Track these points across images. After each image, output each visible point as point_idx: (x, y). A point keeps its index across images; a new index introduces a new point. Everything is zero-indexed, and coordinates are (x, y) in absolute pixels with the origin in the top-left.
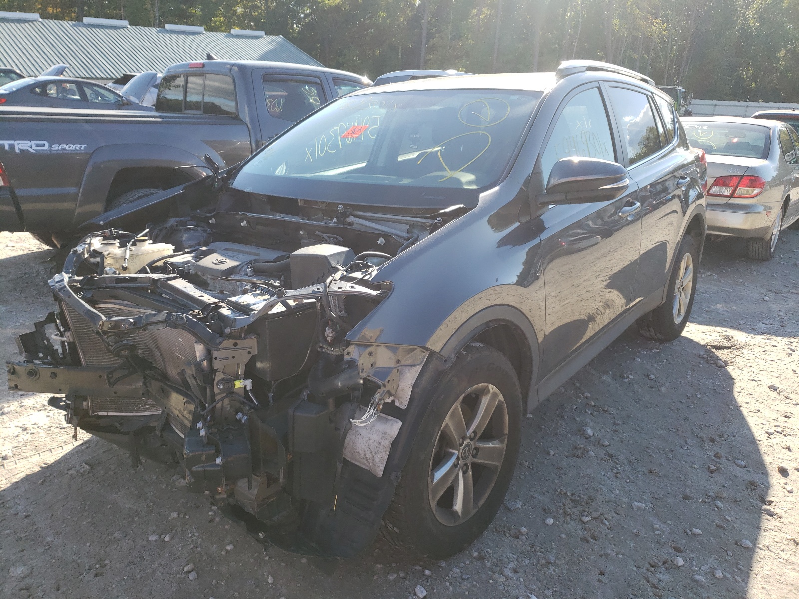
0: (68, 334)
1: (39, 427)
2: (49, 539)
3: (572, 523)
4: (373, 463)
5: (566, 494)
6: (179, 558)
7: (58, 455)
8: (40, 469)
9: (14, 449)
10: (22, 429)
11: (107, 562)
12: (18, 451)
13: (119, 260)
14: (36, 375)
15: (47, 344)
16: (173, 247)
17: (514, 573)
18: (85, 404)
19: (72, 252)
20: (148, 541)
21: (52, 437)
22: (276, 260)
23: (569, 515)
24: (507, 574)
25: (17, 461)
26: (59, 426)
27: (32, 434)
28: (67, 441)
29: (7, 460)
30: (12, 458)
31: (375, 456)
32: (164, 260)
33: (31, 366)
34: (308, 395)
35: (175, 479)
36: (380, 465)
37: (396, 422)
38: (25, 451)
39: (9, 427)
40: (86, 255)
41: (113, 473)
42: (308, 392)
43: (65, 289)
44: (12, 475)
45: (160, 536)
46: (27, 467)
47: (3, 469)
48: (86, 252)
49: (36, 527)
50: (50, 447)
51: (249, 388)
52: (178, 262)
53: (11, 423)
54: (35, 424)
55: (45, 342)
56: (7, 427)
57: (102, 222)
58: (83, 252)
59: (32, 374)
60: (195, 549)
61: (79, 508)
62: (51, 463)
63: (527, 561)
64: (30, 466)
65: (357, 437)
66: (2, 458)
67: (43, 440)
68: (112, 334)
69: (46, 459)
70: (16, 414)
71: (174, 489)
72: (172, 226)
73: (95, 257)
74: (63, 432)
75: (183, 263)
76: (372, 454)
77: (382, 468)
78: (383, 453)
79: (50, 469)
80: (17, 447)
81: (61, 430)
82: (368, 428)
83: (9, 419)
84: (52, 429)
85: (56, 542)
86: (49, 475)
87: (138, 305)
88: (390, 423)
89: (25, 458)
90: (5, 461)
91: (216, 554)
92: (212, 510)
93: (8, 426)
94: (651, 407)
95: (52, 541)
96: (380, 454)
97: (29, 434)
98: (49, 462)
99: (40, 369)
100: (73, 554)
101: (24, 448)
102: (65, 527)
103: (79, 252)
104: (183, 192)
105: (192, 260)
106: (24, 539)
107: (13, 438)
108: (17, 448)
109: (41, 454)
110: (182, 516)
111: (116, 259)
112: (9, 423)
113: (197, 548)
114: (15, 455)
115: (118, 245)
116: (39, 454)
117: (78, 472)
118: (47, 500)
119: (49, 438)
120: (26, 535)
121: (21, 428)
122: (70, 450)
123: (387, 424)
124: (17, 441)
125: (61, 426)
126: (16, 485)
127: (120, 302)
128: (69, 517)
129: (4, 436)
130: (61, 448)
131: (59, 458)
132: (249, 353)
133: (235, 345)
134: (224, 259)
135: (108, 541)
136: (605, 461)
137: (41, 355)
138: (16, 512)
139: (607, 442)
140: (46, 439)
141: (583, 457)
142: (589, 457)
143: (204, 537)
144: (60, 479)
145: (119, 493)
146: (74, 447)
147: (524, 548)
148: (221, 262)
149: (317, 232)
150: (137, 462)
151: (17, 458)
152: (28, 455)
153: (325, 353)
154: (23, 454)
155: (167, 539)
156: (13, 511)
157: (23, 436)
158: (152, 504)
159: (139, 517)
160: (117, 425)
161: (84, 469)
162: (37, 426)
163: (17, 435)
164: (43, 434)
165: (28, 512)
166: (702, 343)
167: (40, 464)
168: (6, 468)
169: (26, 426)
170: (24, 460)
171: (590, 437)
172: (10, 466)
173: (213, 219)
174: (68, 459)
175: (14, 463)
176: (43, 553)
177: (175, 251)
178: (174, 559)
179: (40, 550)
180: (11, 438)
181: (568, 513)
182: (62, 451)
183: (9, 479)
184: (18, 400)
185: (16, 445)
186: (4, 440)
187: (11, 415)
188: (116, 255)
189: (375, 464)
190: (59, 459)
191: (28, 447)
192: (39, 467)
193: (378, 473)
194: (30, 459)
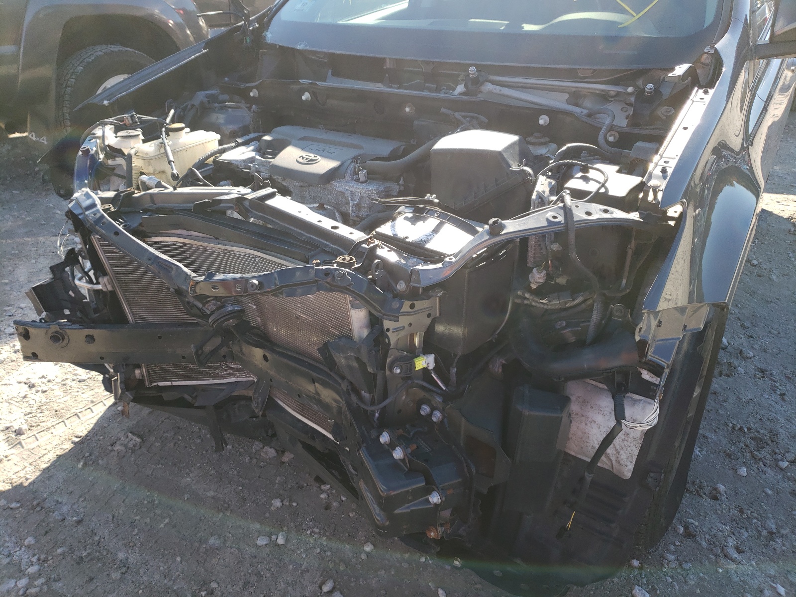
0: (104, 280)
1: (49, 381)
2: (121, 555)
3: (769, 470)
4: (618, 462)
5: (741, 429)
6: (308, 571)
7: (89, 422)
8: (73, 445)
9: (26, 418)
10: (27, 386)
11: (214, 585)
12: (33, 419)
13: (152, 161)
14: (63, 339)
15: (73, 295)
16: (218, 137)
17: (739, 553)
18: (137, 372)
19: (80, 153)
20: (256, 546)
21: (73, 394)
22: (393, 156)
23: (760, 460)
24: (733, 557)
25: (38, 436)
26: (75, 377)
27: (44, 392)
28: (94, 400)
29: (23, 436)
30: (29, 432)
31: (622, 452)
32: (214, 157)
33: (54, 328)
34: (503, 366)
35: (258, 448)
36: (629, 463)
37: (650, 403)
38: (44, 419)
39: (10, 384)
40: (102, 156)
41: (172, 444)
42: (504, 362)
43: (104, 220)
44: (37, 458)
45: (270, 537)
46: (55, 443)
47: (22, 449)
48: (100, 152)
49: (97, 538)
50: (73, 410)
51: (432, 366)
52: (237, 161)
53: (9, 378)
54: (43, 377)
55: (71, 293)
56: (6, 384)
57: (106, 102)
58: (97, 152)
59: (56, 338)
60: (323, 554)
61: (146, 502)
62: (84, 435)
63: (746, 534)
64: (56, 441)
65: (589, 425)
66: (15, 432)
67: (62, 401)
68: (212, 298)
69: (76, 430)
70: (12, 363)
71: (262, 463)
72: (202, 103)
73: (113, 158)
74: (85, 387)
75: (245, 161)
76: (616, 450)
77: (631, 467)
78: (633, 448)
79: (85, 445)
80: (30, 413)
81: (81, 384)
82: (605, 412)
83: (5, 372)
84: (68, 382)
85: (132, 560)
86: (87, 454)
87: (217, 239)
88: (641, 405)
89: (48, 429)
90: (22, 437)
91: (354, 560)
92: (323, 491)
93: (8, 382)
94: (771, 302)
95: (127, 558)
96: (629, 448)
97: (40, 392)
98: (81, 434)
99: (69, 332)
100: (163, 576)
101: (41, 415)
102: (136, 535)
103: (92, 152)
104: (206, 53)
105: (258, 157)
106: (87, 560)
107: (19, 399)
108: (31, 415)
109: (66, 421)
110: (287, 504)
111: (148, 159)
112: (6, 377)
113: (325, 551)
114: (31, 426)
115: (142, 137)
116: (63, 421)
117: (126, 446)
118: (98, 493)
119: (69, 396)
120: (88, 554)
121: (26, 384)
122: (102, 414)
123: (636, 406)
124: (27, 405)
125: (80, 378)
126: (48, 473)
127: (184, 232)
128: (138, 518)
129: (7, 398)
130: (89, 410)
131: (92, 426)
132: (429, 316)
133: (412, 306)
134: (312, 156)
135: (205, 553)
136: (759, 378)
137: (67, 312)
138: (62, 518)
139: (751, 353)
140: (65, 399)
141: (732, 375)
142: (739, 374)
143: (328, 534)
144: (105, 460)
145: (191, 475)
146: (107, 407)
147: (731, 514)
148: (311, 162)
149: (443, 110)
150: (220, 444)
151: (35, 430)
152: (50, 426)
153: (530, 306)
154: (42, 424)
155: (281, 541)
156: (56, 515)
157: (33, 396)
158: (240, 488)
159: (231, 510)
160: (187, 397)
161: (133, 442)
162: (46, 380)
163: (23, 395)
164: (58, 391)
165: (78, 514)
166: (786, 215)
167: (70, 438)
168: (26, 447)
169: (33, 381)
170: (45, 432)
171: (726, 347)
172: (30, 443)
173: (255, 90)
174: (105, 427)
175: (33, 439)
176: (121, 580)
177: (221, 143)
178: (302, 573)
179: (116, 575)
180: (18, 400)
181: (759, 457)
182: (92, 415)
183: (34, 464)
184: (8, 342)
185: (28, 410)
186: (8, 404)
187: (6, 366)
188: (147, 154)
189: (622, 462)
190: (93, 429)
191: (46, 413)
192: (70, 442)
193: (626, 473)
194: (52, 430)
